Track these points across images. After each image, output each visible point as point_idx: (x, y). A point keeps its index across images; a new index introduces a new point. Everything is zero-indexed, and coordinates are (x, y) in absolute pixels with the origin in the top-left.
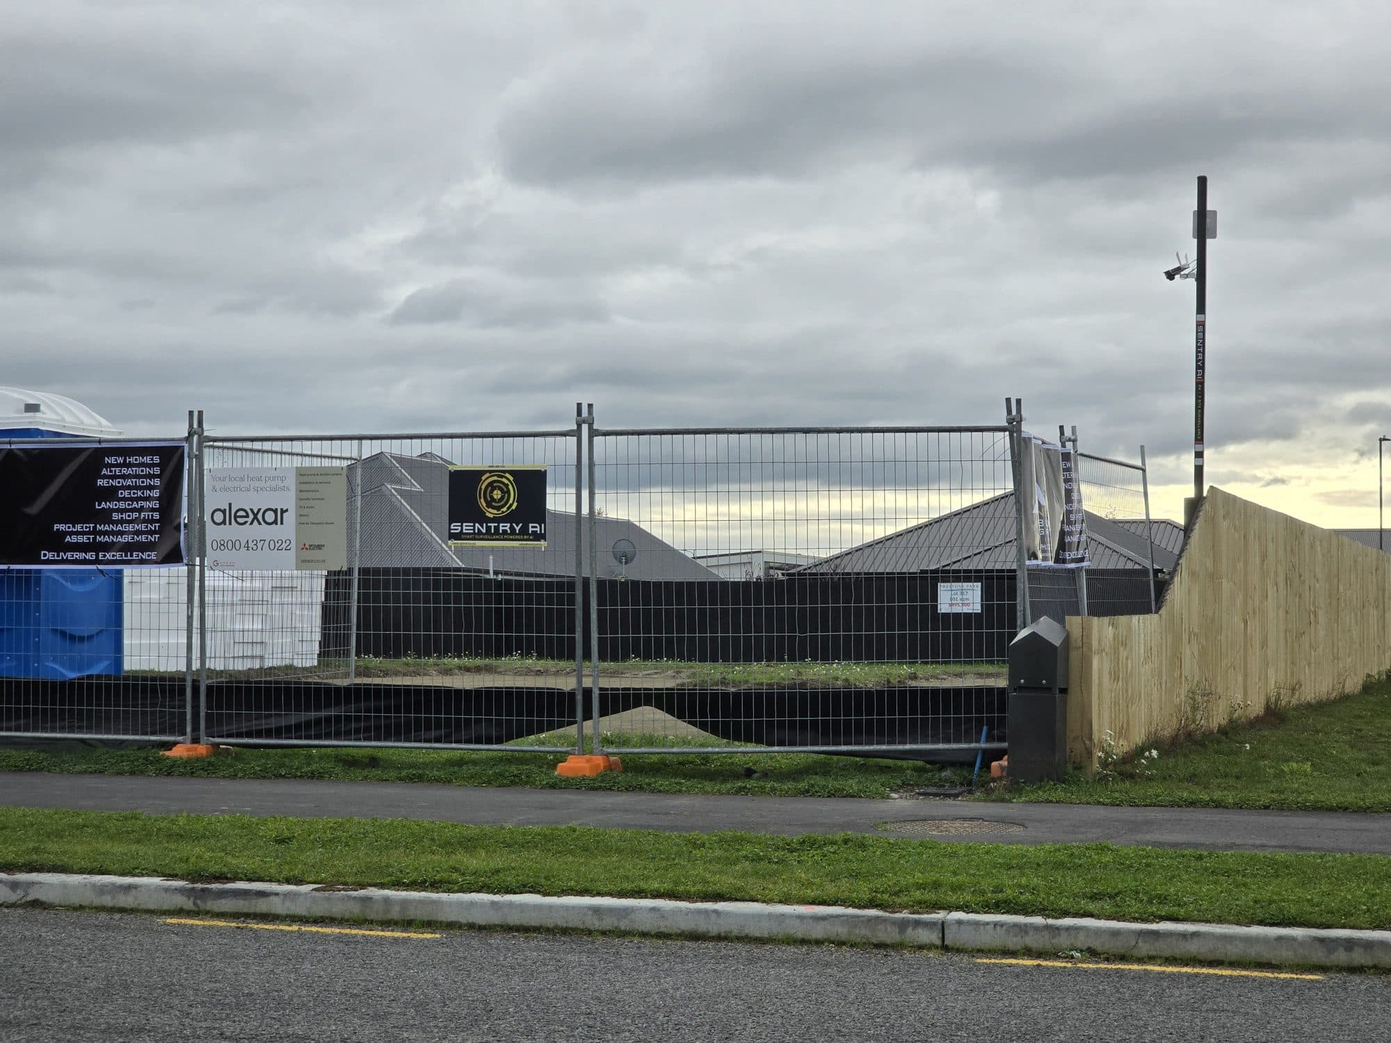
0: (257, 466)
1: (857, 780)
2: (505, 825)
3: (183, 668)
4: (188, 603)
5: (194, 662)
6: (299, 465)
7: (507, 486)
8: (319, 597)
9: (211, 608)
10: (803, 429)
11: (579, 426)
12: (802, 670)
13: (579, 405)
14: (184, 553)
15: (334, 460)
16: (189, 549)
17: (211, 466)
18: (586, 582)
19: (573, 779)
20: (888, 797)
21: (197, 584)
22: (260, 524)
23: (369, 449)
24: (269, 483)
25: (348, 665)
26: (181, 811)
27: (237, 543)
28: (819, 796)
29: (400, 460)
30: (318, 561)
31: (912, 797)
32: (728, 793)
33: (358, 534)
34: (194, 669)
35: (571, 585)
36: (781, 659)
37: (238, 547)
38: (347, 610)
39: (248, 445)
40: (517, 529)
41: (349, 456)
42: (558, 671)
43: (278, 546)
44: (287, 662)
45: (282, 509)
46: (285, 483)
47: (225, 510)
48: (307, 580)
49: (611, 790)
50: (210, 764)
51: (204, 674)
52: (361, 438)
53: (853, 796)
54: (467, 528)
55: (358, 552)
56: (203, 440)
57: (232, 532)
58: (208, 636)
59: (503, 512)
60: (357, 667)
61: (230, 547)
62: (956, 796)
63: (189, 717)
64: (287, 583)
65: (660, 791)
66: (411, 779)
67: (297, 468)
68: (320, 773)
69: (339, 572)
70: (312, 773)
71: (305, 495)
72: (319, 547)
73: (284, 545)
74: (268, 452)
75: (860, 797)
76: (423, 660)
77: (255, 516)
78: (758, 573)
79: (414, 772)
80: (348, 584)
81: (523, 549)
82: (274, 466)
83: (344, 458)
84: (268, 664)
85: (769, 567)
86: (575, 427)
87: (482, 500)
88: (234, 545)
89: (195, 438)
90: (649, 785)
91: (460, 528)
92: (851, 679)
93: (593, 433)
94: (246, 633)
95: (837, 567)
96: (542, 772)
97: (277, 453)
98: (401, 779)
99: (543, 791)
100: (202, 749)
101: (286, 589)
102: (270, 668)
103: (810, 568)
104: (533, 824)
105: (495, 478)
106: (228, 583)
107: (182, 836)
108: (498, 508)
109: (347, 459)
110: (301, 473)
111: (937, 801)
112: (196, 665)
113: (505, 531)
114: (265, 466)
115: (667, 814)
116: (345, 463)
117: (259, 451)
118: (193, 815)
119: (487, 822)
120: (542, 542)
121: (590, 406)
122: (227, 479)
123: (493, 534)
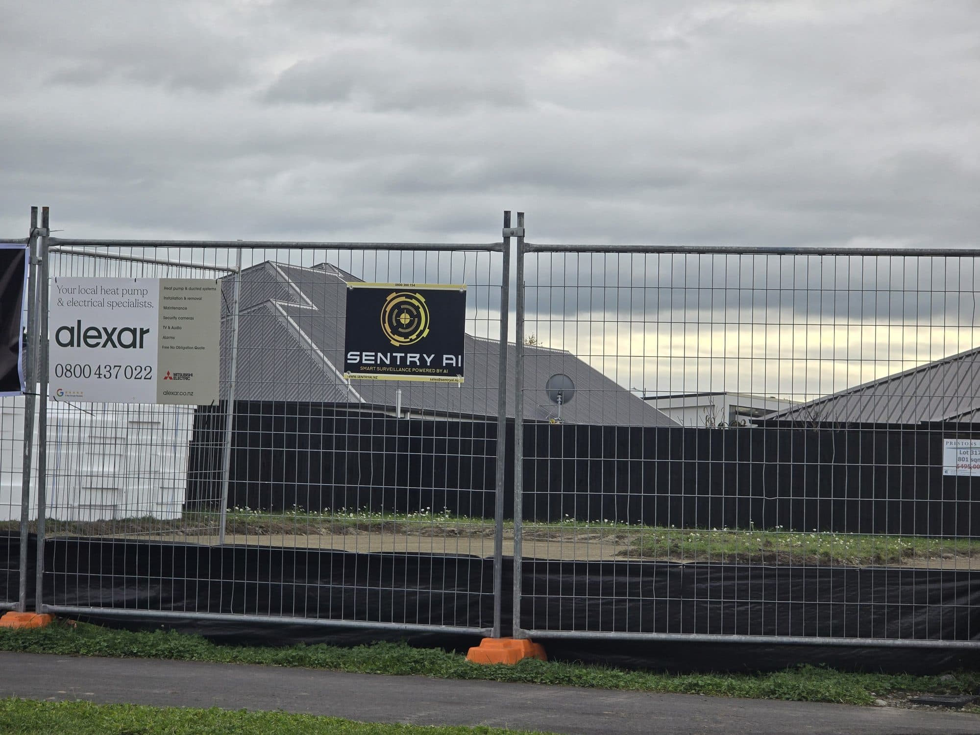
0: (113, 276)
1: (835, 681)
2: (401, 722)
3: (17, 516)
4: (25, 440)
5: (30, 512)
6: (165, 277)
7: (417, 308)
8: (186, 435)
9: (53, 447)
10: (777, 249)
11: (507, 239)
12: (773, 540)
13: (507, 214)
14: (22, 379)
15: (207, 271)
16: (28, 376)
17: (57, 275)
18: (510, 425)
19: (487, 667)
20: (874, 704)
21: (37, 416)
22: (114, 346)
23: (250, 259)
24: (127, 297)
25: (218, 519)
26: (9, 695)
27: (87, 368)
28: (788, 699)
29: (288, 270)
30: (183, 394)
31: (903, 705)
32: (675, 690)
33: (234, 361)
34: (30, 518)
35: (492, 430)
36: (744, 526)
37: (87, 374)
38: (219, 454)
39: (102, 250)
40: (429, 360)
41: (225, 266)
42: (475, 532)
43: (137, 373)
44: (144, 514)
45: (141, 329)
46: (147, 298)
47: (73, 328)
48: (171, 416)
49: (533, 682)
50: (46, 637)
51: (42, 527)
52: (240, 246)
53: (830, 701)
54: (367, 357)
55: (233, 384)
56: (50, 243)
57: (80, 355)
58: (49, 482)
59: (411, 340)
60: (229, 522)
61: (78, 374)
62: (958, 706)
63: (22, 579)
64: (146, 418)
65: (593, 686)
66: (289, 662)
67: (162, 280)
68: (179, 651)
69: (210, 407)
70: (170, 652)
71: (170, 313)
72: (186, 376)
73: (144, 373)
74: (126, 259)
75: (839, 702)
76: (309, 516)
77: (109, 336)
78: (721, 419)
79: (294, 654)
80: (221, 422)
81: (435, 385)
82: (134, 277)
83: (219, 270)
84: (122, 515)
85: (735, 412)
86: (501, 240)
87: (387, 325)
88: (82, 371)
89: (39, 240)
90: (580, 677)
91: (358, 358)
92: (833, 553)
93: (523, 248)
94: (94, 479)
95: (817, 415)
96: (449, 658)
97: (137, 260)
98: (277, 662)
99: (449, 681)
100: (37, 619)
101: (145, 426)
102: (124, 521)
103: (784, 415)
104: (437, 722)
105: (403, 299)
106: (75, 416)
107: (8, 725)
108: (406, 336)
109: (223, 270)
110: (167, 286)
111: (934, 712)
112: (33, 515)
113: (413, 363)
114: (123, 276)
115: (599, 714)
116: (222, 274)
117: (116, 258)
118: (24, 699)
119: (380, 719)
120: (459, 378)
121: (521, 215)
122: (76, 291)
123: (399, 367)
